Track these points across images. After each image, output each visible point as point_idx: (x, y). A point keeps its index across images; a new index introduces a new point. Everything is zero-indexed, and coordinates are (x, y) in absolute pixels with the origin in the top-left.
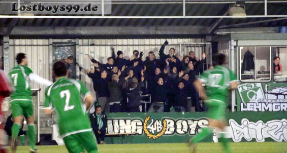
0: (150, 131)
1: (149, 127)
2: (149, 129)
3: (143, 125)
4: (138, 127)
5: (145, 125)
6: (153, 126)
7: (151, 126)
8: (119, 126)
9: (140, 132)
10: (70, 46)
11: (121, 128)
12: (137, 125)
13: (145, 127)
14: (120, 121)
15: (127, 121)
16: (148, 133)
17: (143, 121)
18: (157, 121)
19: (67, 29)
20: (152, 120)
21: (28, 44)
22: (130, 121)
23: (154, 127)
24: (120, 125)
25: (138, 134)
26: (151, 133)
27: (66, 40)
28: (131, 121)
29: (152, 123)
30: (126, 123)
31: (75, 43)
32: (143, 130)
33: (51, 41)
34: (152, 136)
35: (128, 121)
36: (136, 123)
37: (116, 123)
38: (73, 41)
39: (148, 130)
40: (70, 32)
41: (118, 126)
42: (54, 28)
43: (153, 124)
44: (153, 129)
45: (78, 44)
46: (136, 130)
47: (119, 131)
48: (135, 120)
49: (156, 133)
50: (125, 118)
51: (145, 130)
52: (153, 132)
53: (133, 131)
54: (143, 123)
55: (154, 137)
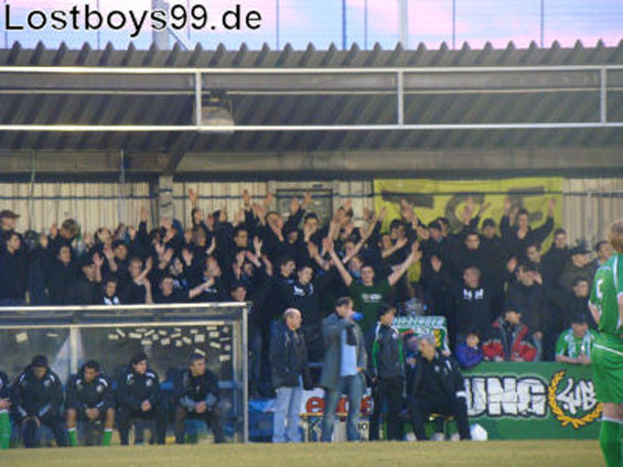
0: (566, 407)
1: (561, 397)
2: (563, 403)
3: (546, 393)
4: (535, 398)
5: (551, 391)
6: (571, 395)
7: (567, 395)
8: (487, 395)
9: (539, 408)
10: (321, 197)
11: (492, 399)
12: (531, 393)
13: (552, 399)
14: (490, 380)
15: (507, 381)
16: (560, 412)
17: (547, 382)
18: (582, 383)
19: (313, 158)
20: (571, 381)
21: (219, 194)
22: (513, 381)
23: (575, 398)
24: (490, 390)
25: (534, 414)
26: (567, 412)
27: (310, 185)
28: (517, 381)
29: (570, 387)
30: (503, 386)
31: (331, 190)
32: (547, 404)
33: (274, 185)
34: (569, 419)
35: (510, 383)
36: (530, 388)
37: (480, 385)
38: (326, 185)
39: (561, 404)
40: (320, 164)
41: (483, 393)
42: (280, 156)
43: (573, 390)
44: (572, 404)
45: (338, 194)
46: (530, 405)
47: (487, 406)
48: (527, 381)
49: (581, 412)
50: (501, 375)
51: (554, 405)
52: (573, 411)
53: (523, 407)
54: (546, 388)
55: (576, 422)
